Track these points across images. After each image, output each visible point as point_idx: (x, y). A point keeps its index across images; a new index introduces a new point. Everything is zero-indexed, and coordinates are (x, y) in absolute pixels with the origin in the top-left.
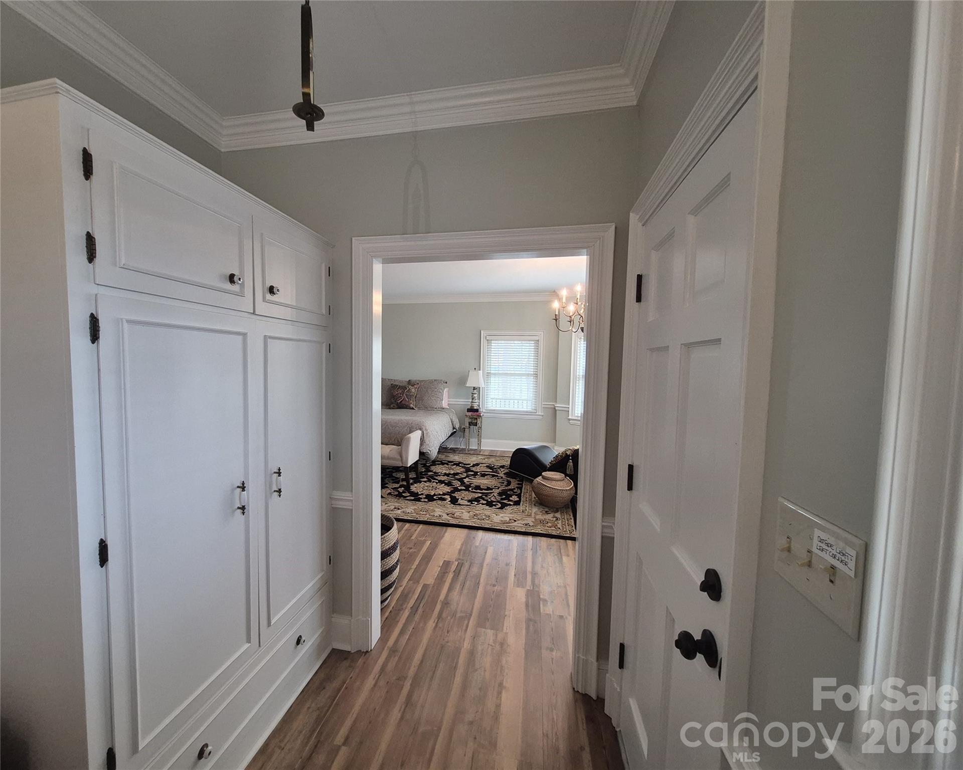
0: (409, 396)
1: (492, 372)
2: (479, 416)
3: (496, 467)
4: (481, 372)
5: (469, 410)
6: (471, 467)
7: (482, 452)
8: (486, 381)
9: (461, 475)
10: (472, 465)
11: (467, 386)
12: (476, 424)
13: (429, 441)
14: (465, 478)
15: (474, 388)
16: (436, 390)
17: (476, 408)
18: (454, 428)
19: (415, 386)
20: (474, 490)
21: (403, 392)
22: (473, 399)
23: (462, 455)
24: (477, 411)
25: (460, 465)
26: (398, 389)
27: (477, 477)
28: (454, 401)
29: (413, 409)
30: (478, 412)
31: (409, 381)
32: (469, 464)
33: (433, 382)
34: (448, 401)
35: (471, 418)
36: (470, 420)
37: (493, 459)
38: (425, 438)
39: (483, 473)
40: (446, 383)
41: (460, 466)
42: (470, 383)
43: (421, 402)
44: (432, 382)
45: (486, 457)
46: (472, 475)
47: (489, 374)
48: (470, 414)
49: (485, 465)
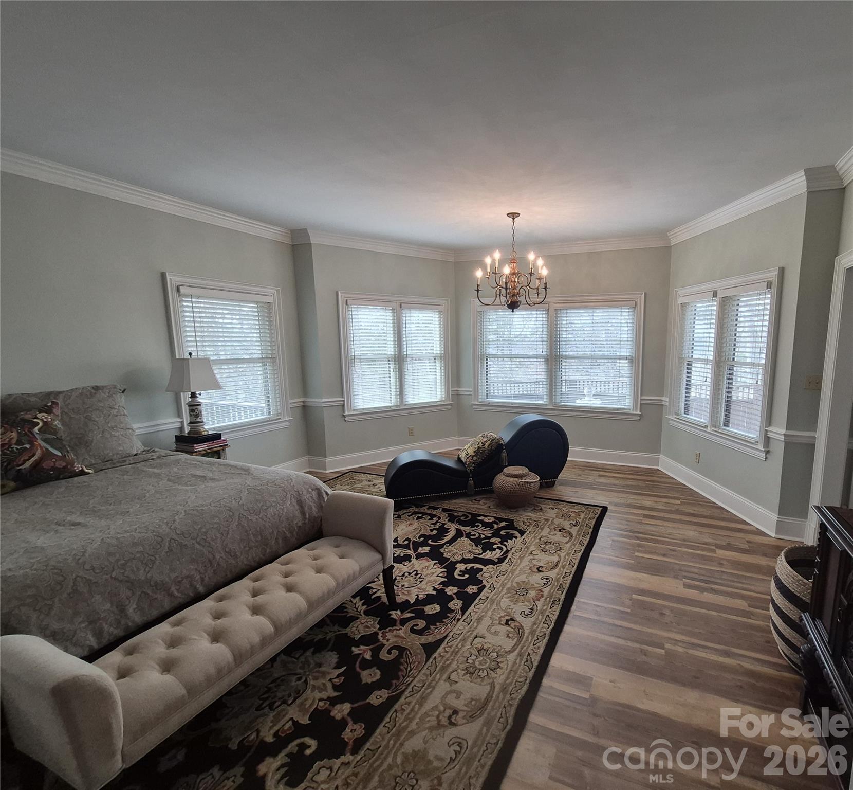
19: (56, 412)
29: (82, 473)
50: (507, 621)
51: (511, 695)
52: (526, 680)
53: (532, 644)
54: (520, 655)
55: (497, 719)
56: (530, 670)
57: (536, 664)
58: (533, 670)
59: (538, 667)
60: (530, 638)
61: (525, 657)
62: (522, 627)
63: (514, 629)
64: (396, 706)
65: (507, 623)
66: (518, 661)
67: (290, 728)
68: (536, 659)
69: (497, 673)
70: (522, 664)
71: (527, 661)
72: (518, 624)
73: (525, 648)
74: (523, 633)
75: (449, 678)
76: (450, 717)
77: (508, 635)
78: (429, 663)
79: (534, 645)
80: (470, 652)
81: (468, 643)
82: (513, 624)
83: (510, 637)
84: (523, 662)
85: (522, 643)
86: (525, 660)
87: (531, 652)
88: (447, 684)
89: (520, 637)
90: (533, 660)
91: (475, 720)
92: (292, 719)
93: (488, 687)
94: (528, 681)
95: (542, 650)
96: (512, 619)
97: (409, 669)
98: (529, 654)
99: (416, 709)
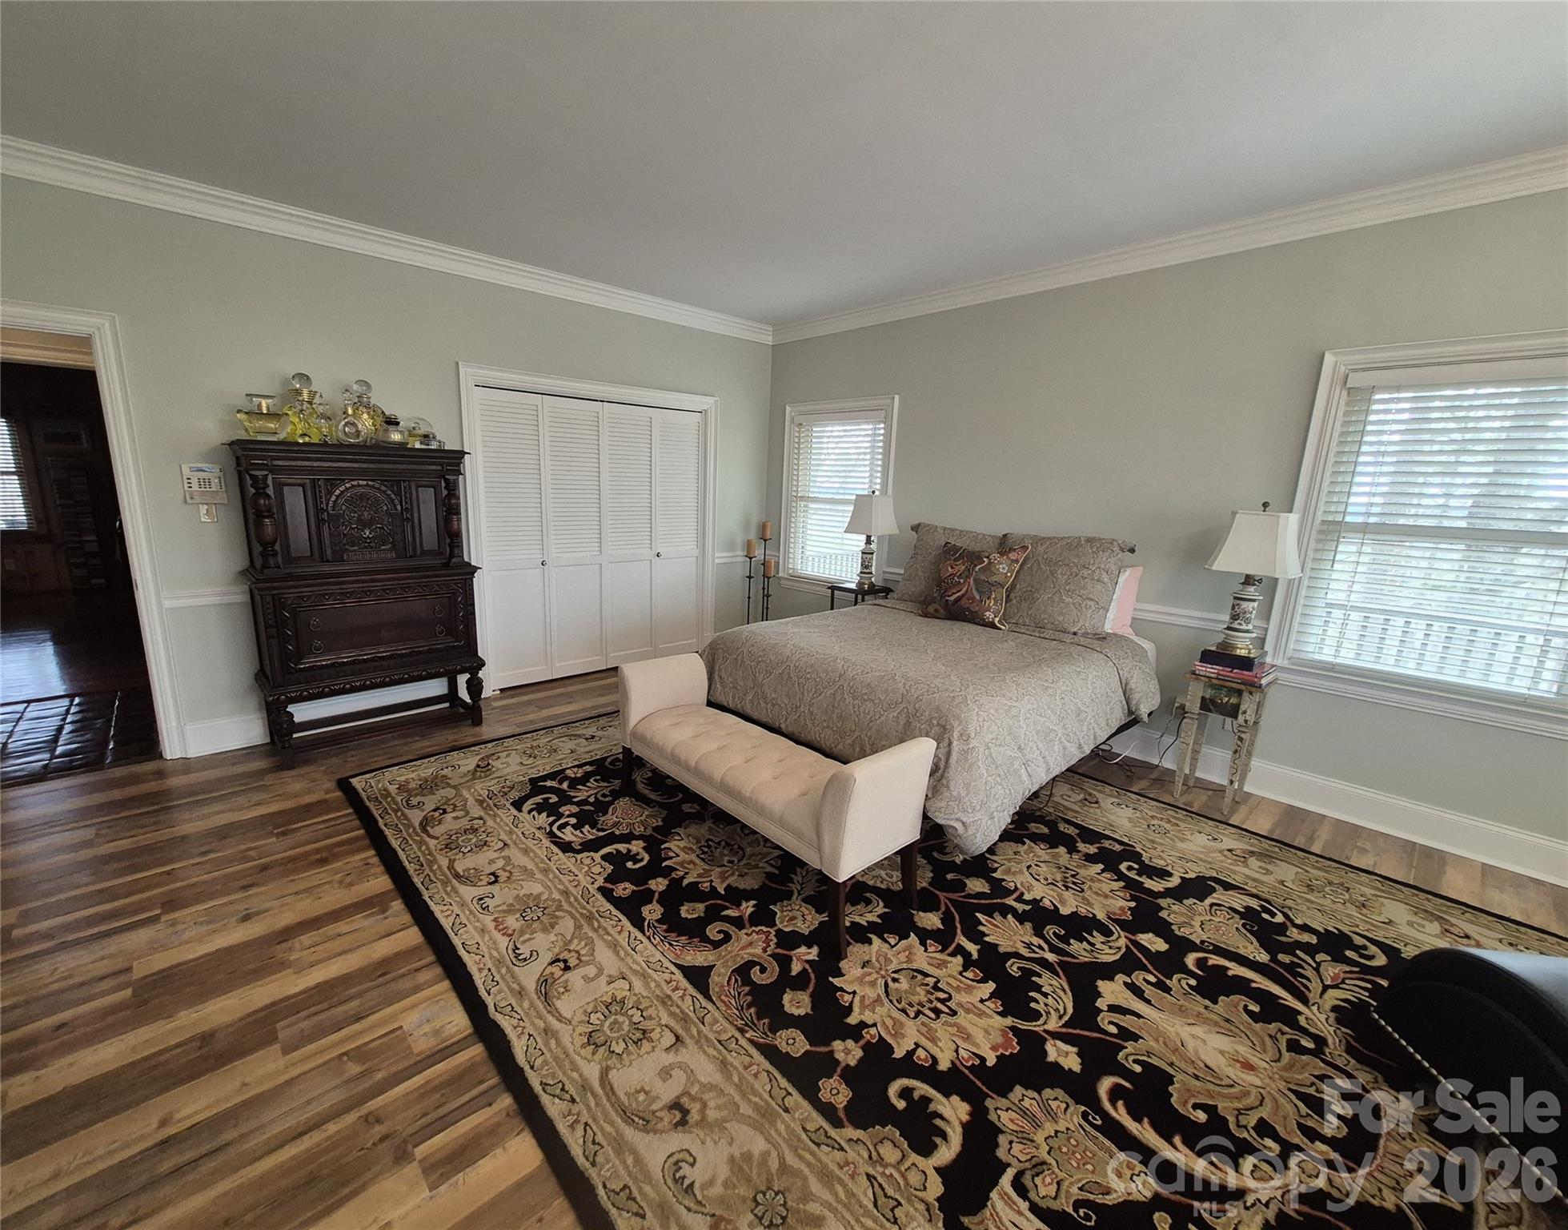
0: (986, 588)
1: (1348, 519)
2: (1252, 685)
3: (1294, 934)
4: (1292, 520)
5: (1207, 657)
6: (1168, 893)
7: (1243, 810)
8: (1311, 554)
9: (1098, 938)
10: (1175, 881)
11: (1215, 567)
12: (1233, 712)
13: (967, 786)
14: (1108, 971)
15: (1249, 580)
16: (1086, 572)
17: (1243, 653)
18: (1130, 712)
19: (1013, 556)
20: (1121, 1115)
21: (968, 573)
22: (1235, 617)
23: (1148, 808)
24: (1246, 663)
25: (1123, 867)
26: (955, 560)
27: (1173, 983)
28: (1155, 611)
29: (992, 626)
30: (1250, 670)
31: (1005, 536)
32: (1163, 874)
33: (1079, 545)
34: (1135, 609)
35: (1213, 686)
36: (1209, 693)
37: (1286, 872)
38: (951, 772)
39: (1215, 960)
40: (1132, 551)
41: (1121, 877)
42: (1231, 560)
43: (1025, 605)
44: (1074, 545)
45: (1256, 845)
46: (1156, 958)
47: (1333, 531)
48: (1211, 670)
49: (1239, 901)
50: (685, 1112)
51: (530, 1035)
52: (532, 1067)
53: (590, 1122)
54: (585, 1087)
55: (514, 1005)
56: (541, 1084)
57: (545, 1099)
58: (538, 1089)
59: (535, 1098)
60: (608, 1128)
61: (573, 1091)
62: (646, 1129)
63: (654, 1112)
64: (625, 922)
65: (676, 1105)
66: (575, 1075)
67: (706, 887)
68: (553, 1108)
69: (580, 1035)
70: (565, 1080)
71: (563, 1089)
72: (660, 1126)
73: (592, 1104)
74: (629, 1121)
75: (624, 978)
76: (565, 961)
77: (646, 1093)
78: (667, 963)
79: (586, 1124)
80: (651, 1018)
81: (672, 1023)
82: (668, 1118)
83: (638, 1092)
84: (567, 1083)
85: (608, 1105)
86: (567, 1088)
87: (575, 1109)
88: (614, 972)
89: (626, 1115)
90: (557, 1101)
91: (538, 982)
92: (711, 881)
93: (567, 1014)
94: (527, 1068)
95: (562, 1128)
96: (683, 1122)
97: (674, 943)
98: (573, 1101)
99: (606, 937)
